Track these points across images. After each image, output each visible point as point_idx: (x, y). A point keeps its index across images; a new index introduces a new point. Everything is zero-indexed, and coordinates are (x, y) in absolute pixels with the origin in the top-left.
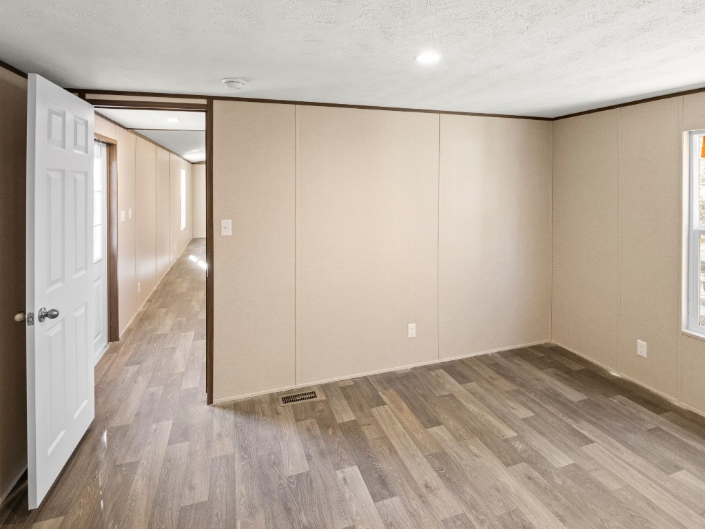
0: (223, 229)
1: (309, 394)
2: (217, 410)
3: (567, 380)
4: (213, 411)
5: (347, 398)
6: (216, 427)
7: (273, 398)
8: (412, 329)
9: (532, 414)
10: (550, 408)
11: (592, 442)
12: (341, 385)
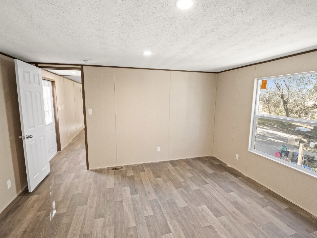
0: (89, 112)
1: (121, 168)
2: (89, 171)
3: (211, 167)
4: (88, 172)
5: (133, 169)
6: (88, 175)
7: (109, 169)
8: (159, 149)
9: (193, 176)
10: (200, 175)
11: (208, 184)
12: (132, 166)
